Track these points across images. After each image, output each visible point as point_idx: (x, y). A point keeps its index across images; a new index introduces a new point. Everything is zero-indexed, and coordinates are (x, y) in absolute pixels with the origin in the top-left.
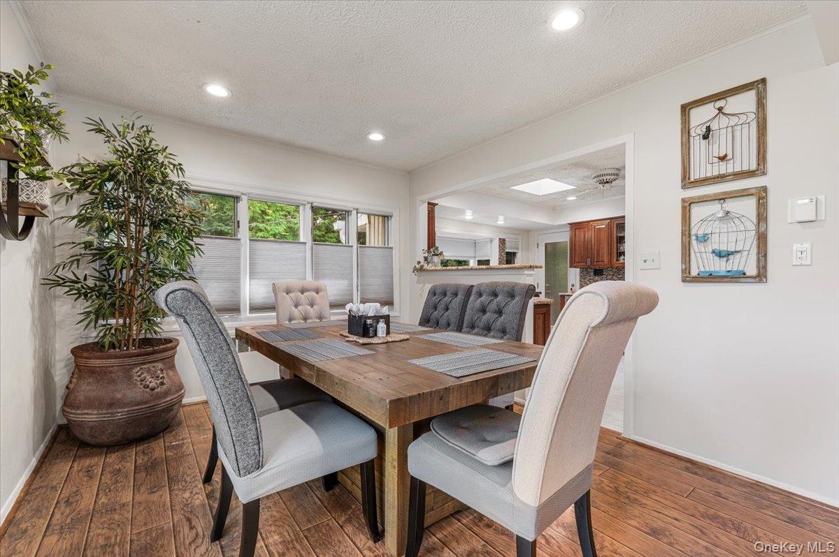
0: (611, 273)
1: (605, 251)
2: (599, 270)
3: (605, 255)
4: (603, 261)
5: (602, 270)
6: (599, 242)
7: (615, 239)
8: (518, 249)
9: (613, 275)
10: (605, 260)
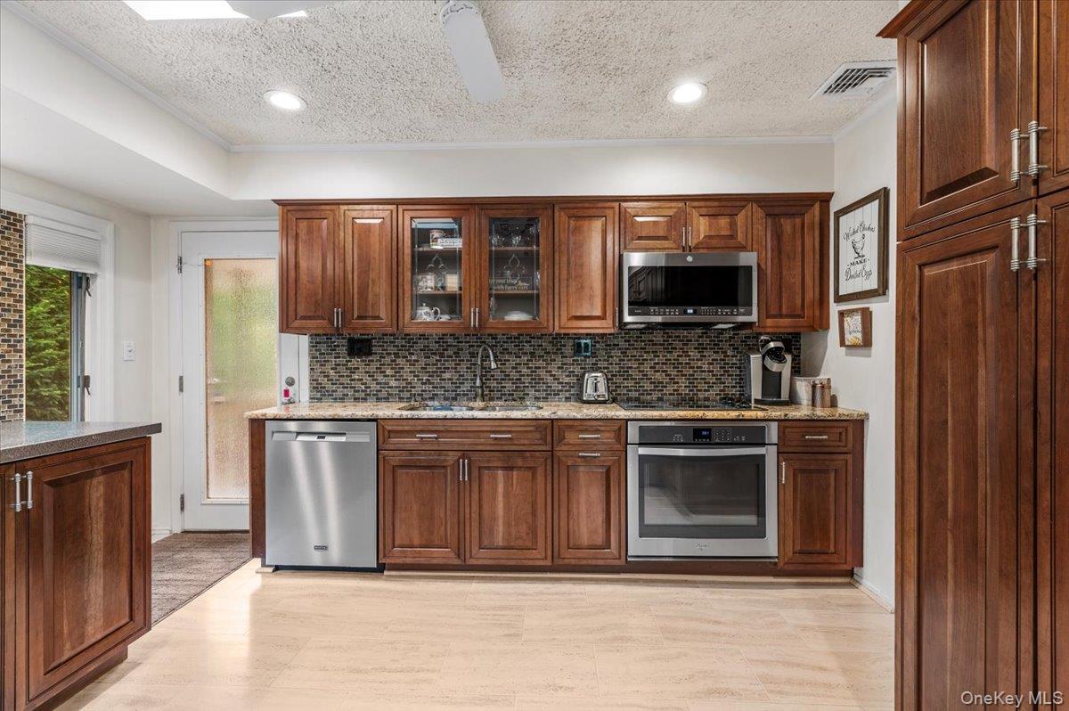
0: (392, 349)
1: (381, 289)
2: (360, 341)
3: (383, 299)
4: (378, 318)
5: (369, 341)
6: (365, 262)
7: (408, 259)
8: (95, 262)
9: (397, 355)
10: (383, 315)
